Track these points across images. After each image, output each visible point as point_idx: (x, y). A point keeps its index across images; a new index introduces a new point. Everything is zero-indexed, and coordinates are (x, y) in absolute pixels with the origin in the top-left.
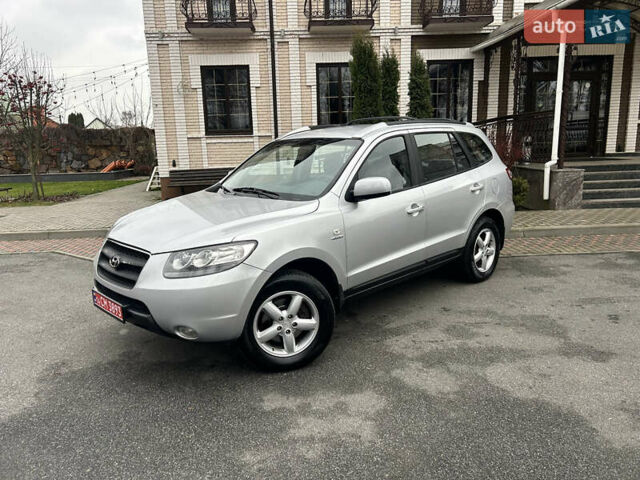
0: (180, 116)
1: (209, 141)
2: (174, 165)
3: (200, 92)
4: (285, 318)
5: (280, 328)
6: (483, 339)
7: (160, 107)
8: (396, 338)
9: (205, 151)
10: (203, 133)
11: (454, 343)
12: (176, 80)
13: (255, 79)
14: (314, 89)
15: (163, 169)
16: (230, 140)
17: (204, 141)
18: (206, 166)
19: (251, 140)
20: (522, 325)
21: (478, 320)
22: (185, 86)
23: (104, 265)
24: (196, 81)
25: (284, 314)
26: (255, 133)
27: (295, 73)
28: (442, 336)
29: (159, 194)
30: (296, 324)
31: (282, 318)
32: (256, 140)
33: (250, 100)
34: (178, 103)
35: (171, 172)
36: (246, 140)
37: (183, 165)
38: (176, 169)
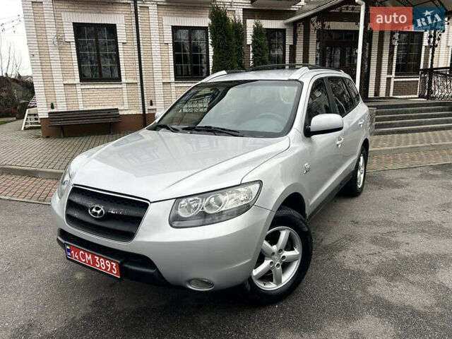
0: (56, 65)
1: (83, 87)
2: (52, 107)
3: (73, 45)
4: (276, 253)
5: (271, 263)
6: (407, 247)
7: (37, 57)
8: (341, 254)
9: (80, 95)
10: (78, 81)
11: (390, 254)
12: (51, 34)
13: (122, 36)
14: (171, 46)
15: (43, 111)
16: (102, 87)
17: (79, 87)
18: (81, 108)
19: (120, 86)
20: (423, 231)
21: (388, 229)
22: (60, 40)
23: (76, 214)
24: (70, 35)
25: (275, 248)
26: (123, 80)
27: (155, 33)
28: (374, 248)
29: (39, 132)
30: (284, 257)
31: (273, 254)
32: (124, 86)
33: (118, 53)
34: (54, 53)
35: (50, 113)
36: (116, 86)
37: (61, 107)
38: (55, 110)
